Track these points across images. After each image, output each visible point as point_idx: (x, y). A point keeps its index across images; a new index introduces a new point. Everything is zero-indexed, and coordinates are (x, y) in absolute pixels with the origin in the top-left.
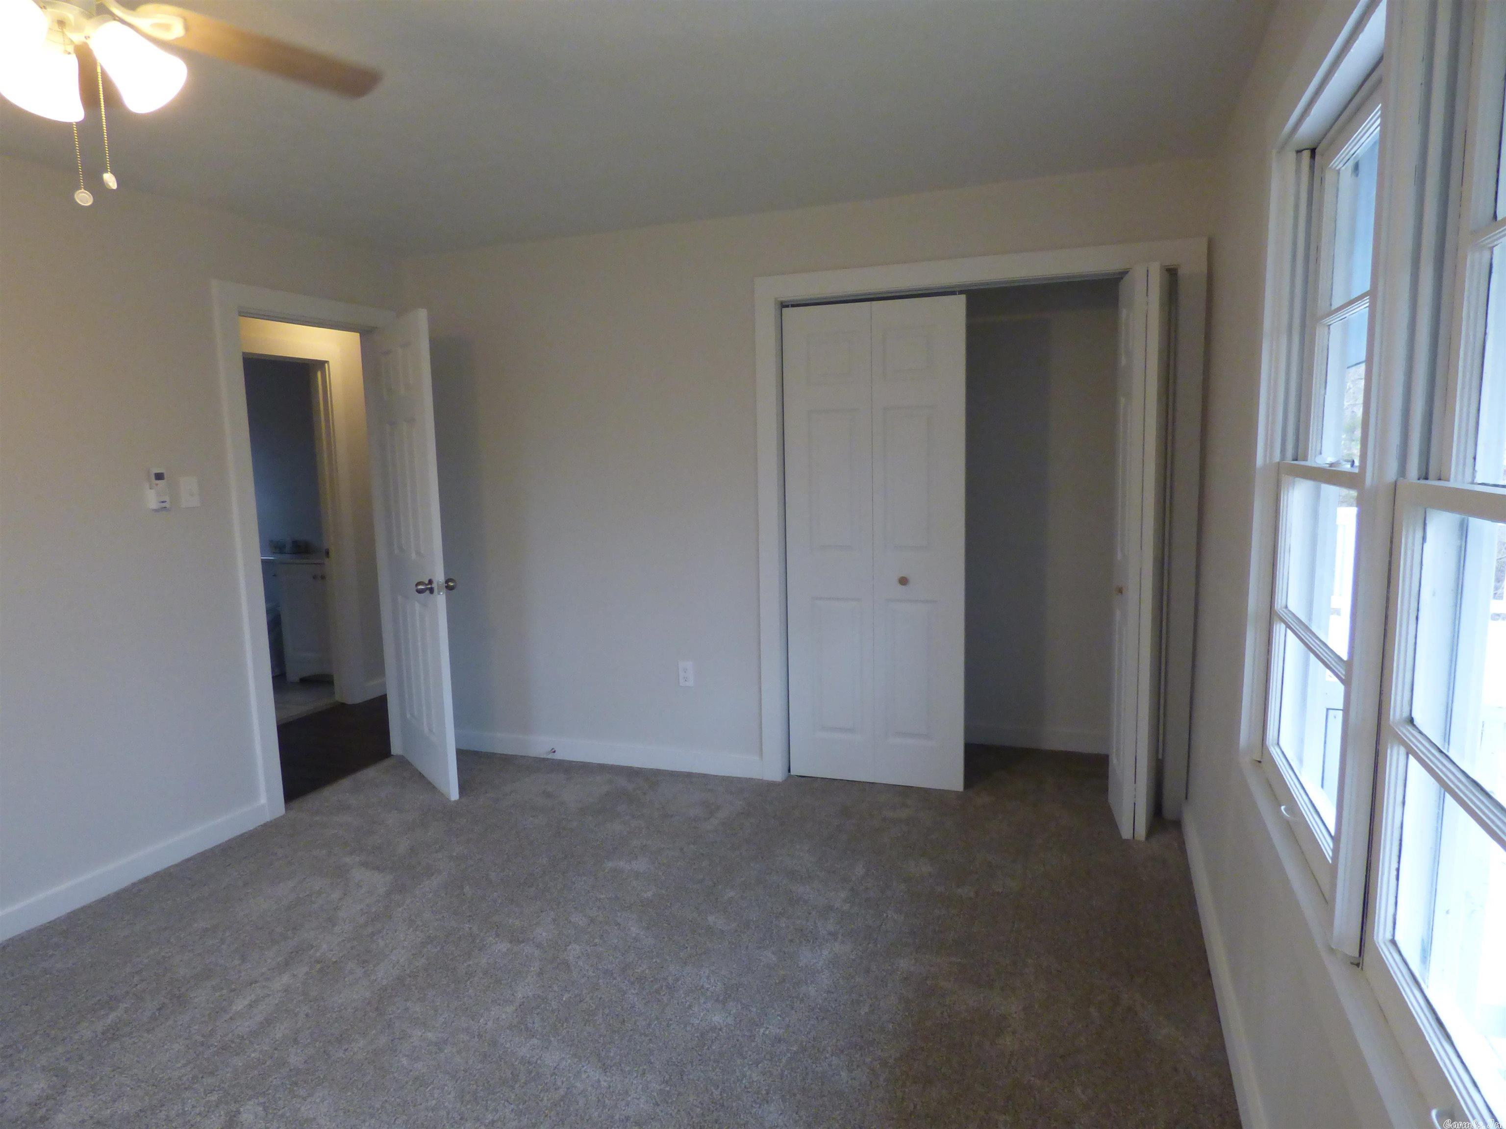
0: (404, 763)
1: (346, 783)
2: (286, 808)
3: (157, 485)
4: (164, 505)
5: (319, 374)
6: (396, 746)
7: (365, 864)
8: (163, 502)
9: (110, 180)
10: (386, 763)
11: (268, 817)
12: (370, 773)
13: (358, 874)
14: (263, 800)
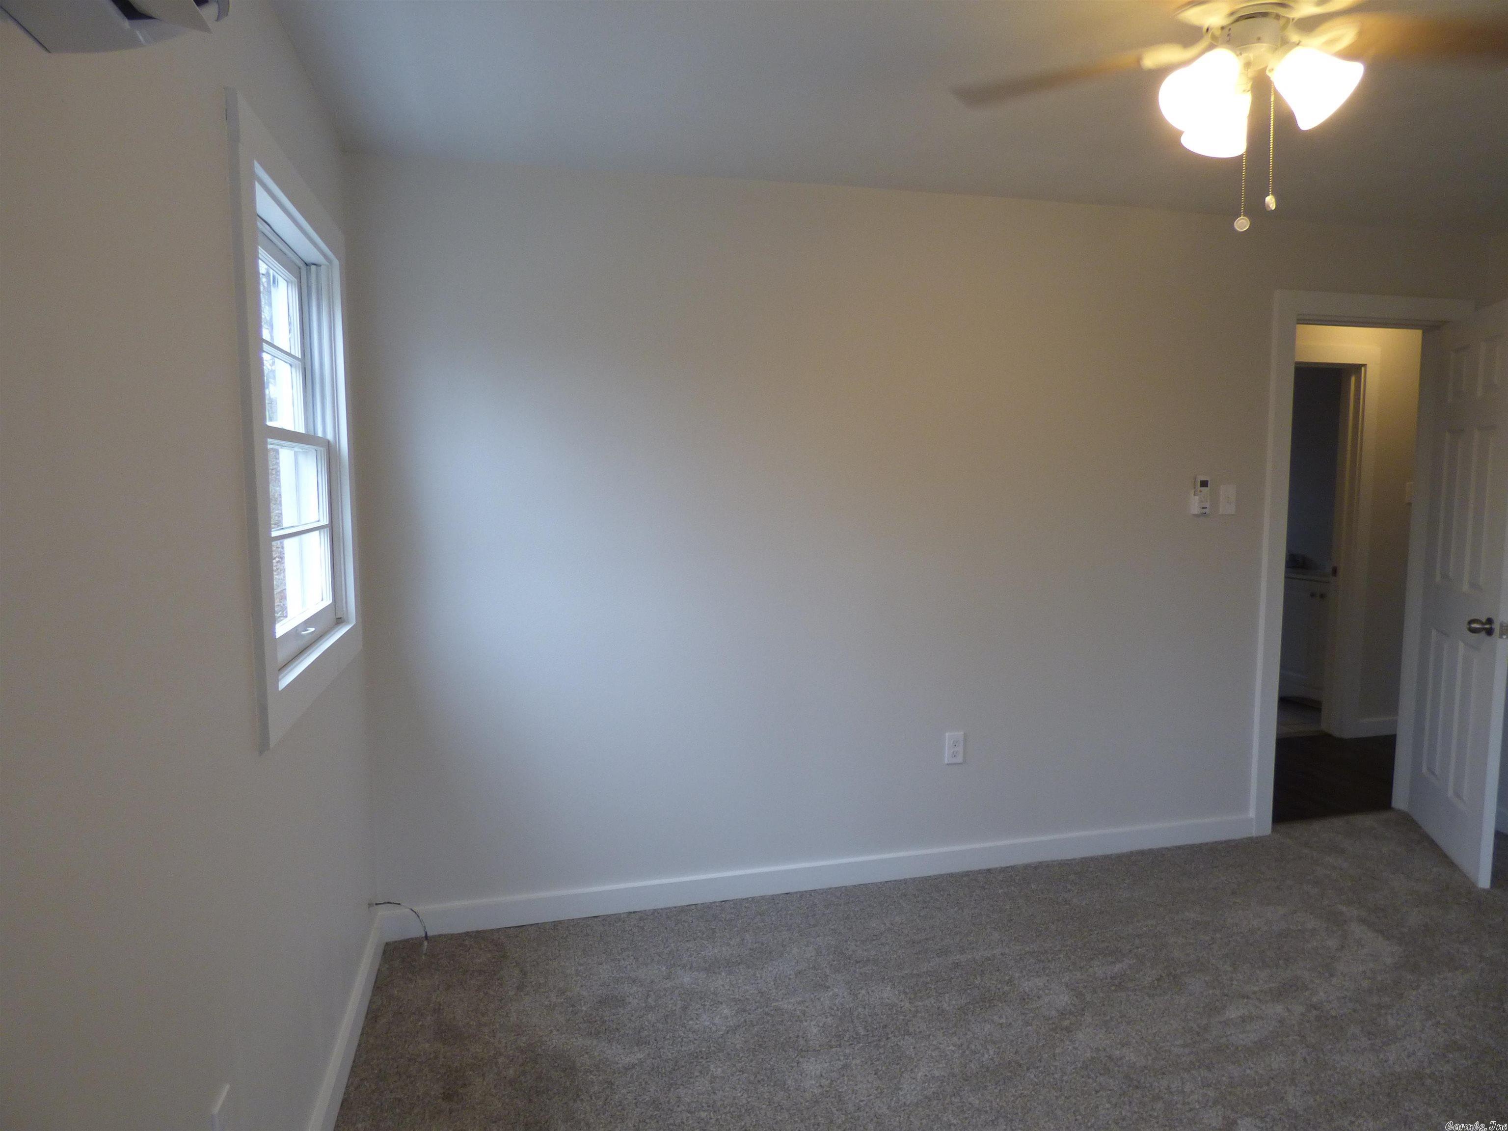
0: (1408, 822)
1: (1339, 823)
2: (1273, 830)
3: (1201, 491)
4: (1204, 511)
5: (1353, 379)
6: (1400, 798)
7: (1363, 921)
8: (1203, 508)
9: (1271, 201)
10: (1385, 815)
11: (1254, 832)
12: (1366, 821)
13: (1357, 930)
14: (1252, 814)
